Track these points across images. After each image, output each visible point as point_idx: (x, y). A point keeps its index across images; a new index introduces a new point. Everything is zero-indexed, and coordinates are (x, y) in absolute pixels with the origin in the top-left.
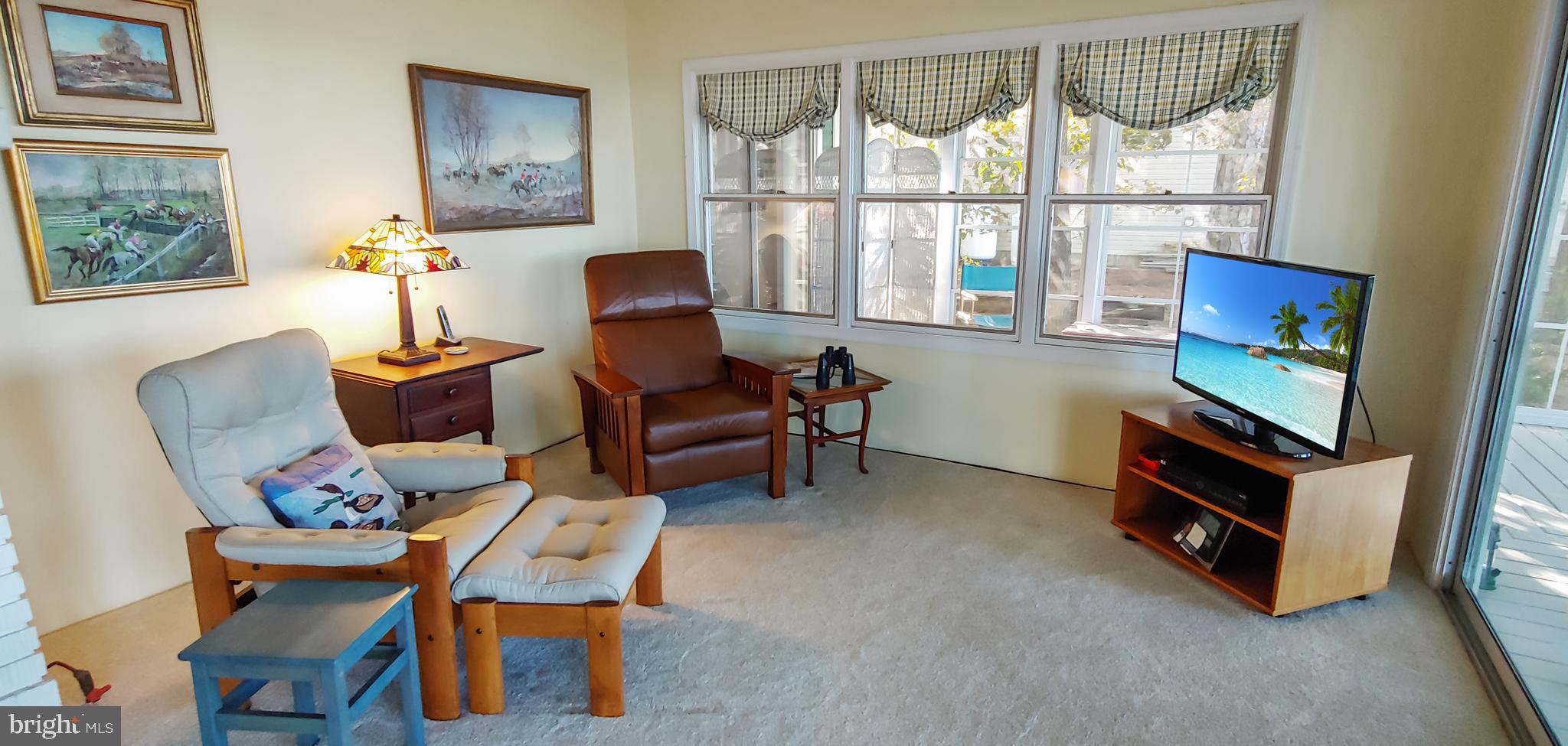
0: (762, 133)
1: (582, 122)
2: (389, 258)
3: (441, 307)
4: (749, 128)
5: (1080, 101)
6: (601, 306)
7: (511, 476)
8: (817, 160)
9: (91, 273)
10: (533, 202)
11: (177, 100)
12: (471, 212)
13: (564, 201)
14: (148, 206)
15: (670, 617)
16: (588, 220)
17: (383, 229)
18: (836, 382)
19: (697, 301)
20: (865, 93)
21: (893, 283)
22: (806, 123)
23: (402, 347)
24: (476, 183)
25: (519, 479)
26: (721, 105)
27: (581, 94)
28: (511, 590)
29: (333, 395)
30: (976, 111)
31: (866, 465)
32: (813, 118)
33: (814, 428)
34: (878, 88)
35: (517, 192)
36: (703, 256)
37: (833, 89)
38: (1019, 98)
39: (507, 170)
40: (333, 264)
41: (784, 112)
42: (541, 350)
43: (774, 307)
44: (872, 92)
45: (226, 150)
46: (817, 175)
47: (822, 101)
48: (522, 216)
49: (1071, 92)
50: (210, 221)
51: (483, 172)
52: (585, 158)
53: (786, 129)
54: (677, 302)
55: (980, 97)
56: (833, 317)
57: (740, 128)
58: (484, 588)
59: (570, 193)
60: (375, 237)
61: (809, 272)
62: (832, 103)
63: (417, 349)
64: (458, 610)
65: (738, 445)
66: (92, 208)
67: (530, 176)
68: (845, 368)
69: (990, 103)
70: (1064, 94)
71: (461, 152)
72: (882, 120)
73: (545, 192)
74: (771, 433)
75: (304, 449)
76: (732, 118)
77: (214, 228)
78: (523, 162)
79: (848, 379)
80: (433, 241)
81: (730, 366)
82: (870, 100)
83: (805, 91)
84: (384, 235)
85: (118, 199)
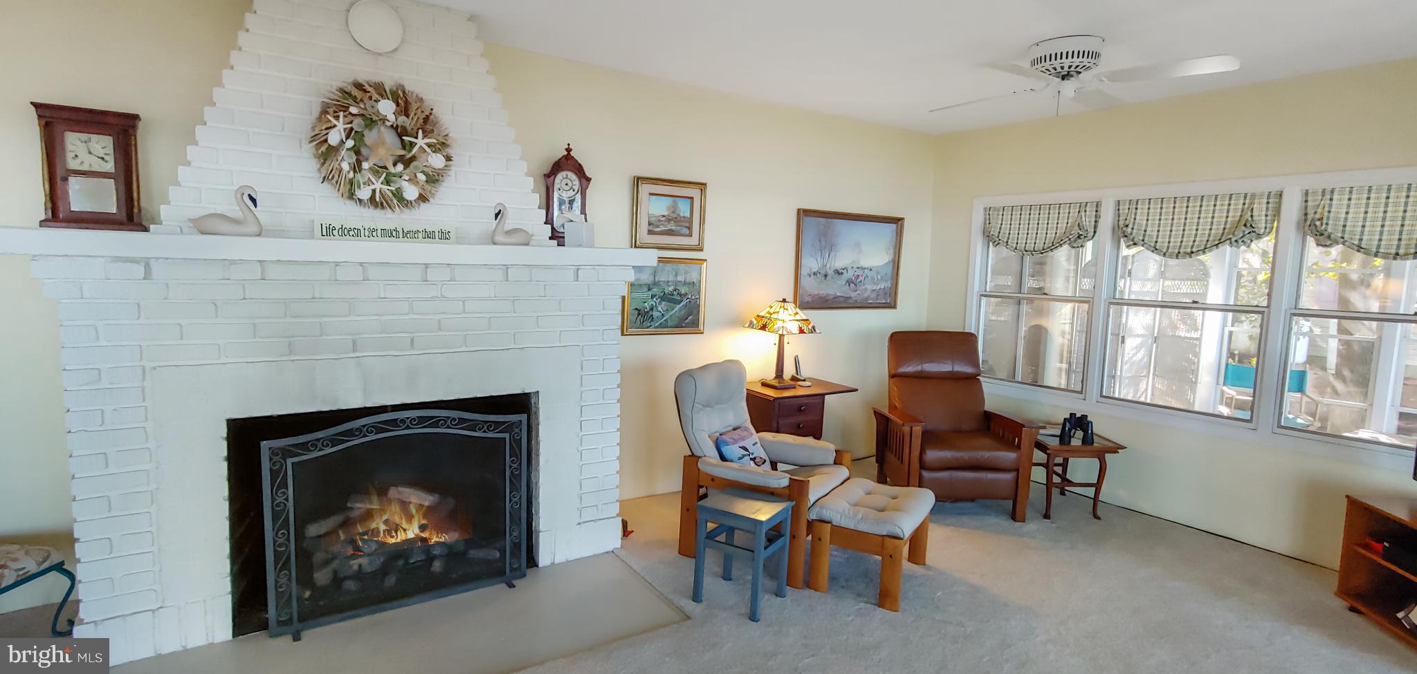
0: (1032, 249)
1: (897, 240)
2: (779, 324)
3: (797, 356)
4: (1021, 246)
5: (1322, 235)
6: (898, 367)
7: (837, 462)
8: (1085, 265)
9: (643, 322)
10: (858, 292)
11: (690, 235)
12: (821, 298)
13: (878, 292)
14: (670, 289)
15: (930, 573)
16: (892, 305)
17: (777, 306)
18: (1076, 441)
19: (969, 370)
20: (1121, 223)
21: (1154, 374)
22: (1069, 244)
23: (776, 378)
24: (825, 279)
25: (842, 464)
26: (1000, 228)
27: (897, 221)
28: (841, 519)
29: (745, 399)
30: (1220, 239)
31: (1099, 513)
32: (1075, 241)
33: (1054, 476)
34: (1132, 220)
35: (849, 285)
36: (976, 337)
37: (1093, 220)
38: (1262, 231)
39: (845, 271)
40: (747, 325)
41: (1051, 235)
42: (856, 390)
43: (1035, 382)
44: (1127, 222)
45: (706, 260)
46: (1084, 277)
47: (1084, 227)
48: (850, 301)
49: (1313, 227)
50: (693, 297)
51: (830, 272)
52: (896, 264)
53: (1052, 248)
54: (953, 369)
55: (1224, 229)
56: (1081, 392)
57: (1015, 245)
58: (826, 515)
59: (882, 287)
60: (772, 311)
61: (1070, 357)
62: (1093, 230)
63: (783, 380)
64: (810, 524)
65: (991, 476)
66: (649, 290)
67: (858, 276)
68: (1085, 431)
69: (1234, 234)
70: (1306, 229)
71: (819, 260)
72: (1135, 244)
73: (867, 286)
74: (1018, 470)
75: (731, 426)
76: (1008, 238)
77: (694, 301)
78: (855, 266)
79: (1088, 440)
80: (802, 315)
81: (989, 417)
82: (1124, 229)
83: (1070, 221)
84: (777, 310)
85: (660, 285)
